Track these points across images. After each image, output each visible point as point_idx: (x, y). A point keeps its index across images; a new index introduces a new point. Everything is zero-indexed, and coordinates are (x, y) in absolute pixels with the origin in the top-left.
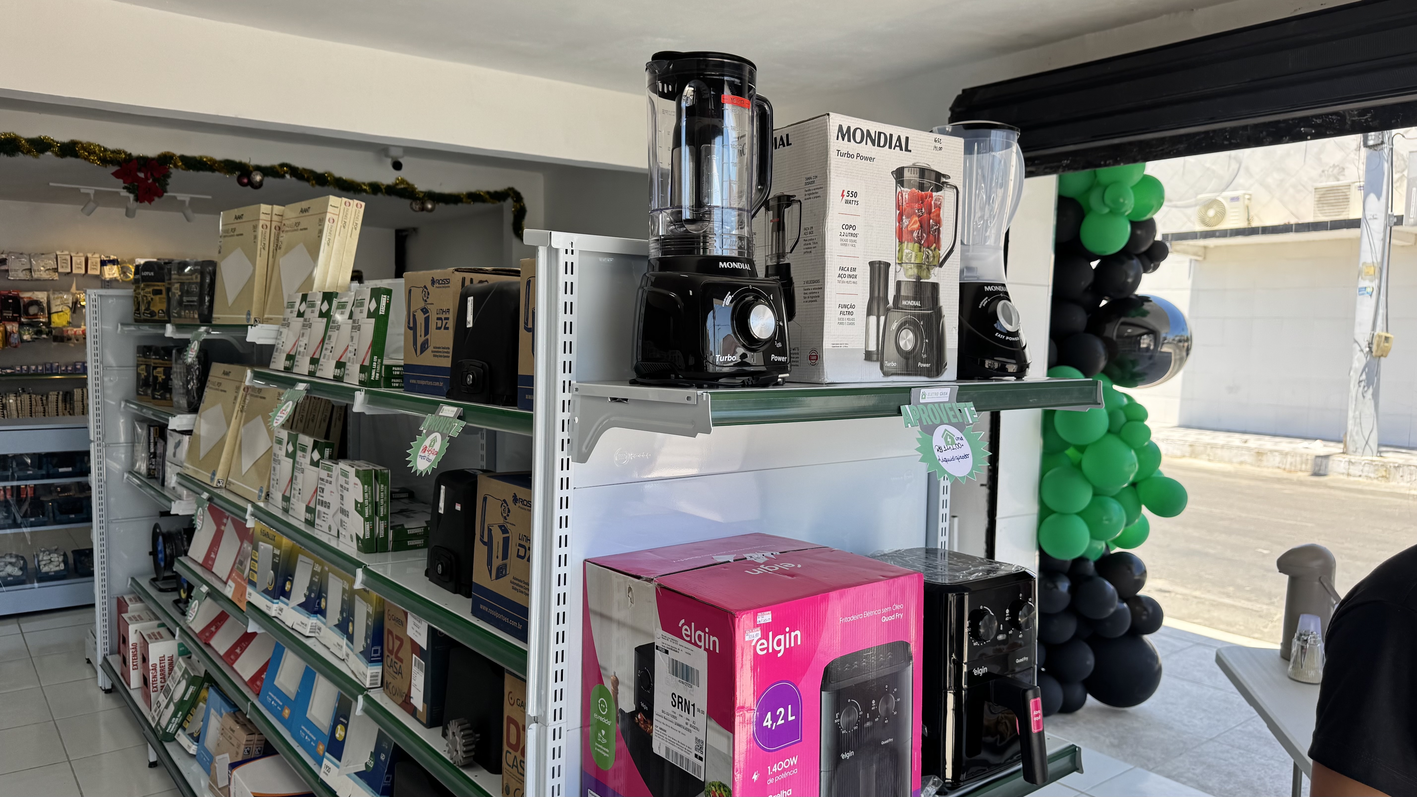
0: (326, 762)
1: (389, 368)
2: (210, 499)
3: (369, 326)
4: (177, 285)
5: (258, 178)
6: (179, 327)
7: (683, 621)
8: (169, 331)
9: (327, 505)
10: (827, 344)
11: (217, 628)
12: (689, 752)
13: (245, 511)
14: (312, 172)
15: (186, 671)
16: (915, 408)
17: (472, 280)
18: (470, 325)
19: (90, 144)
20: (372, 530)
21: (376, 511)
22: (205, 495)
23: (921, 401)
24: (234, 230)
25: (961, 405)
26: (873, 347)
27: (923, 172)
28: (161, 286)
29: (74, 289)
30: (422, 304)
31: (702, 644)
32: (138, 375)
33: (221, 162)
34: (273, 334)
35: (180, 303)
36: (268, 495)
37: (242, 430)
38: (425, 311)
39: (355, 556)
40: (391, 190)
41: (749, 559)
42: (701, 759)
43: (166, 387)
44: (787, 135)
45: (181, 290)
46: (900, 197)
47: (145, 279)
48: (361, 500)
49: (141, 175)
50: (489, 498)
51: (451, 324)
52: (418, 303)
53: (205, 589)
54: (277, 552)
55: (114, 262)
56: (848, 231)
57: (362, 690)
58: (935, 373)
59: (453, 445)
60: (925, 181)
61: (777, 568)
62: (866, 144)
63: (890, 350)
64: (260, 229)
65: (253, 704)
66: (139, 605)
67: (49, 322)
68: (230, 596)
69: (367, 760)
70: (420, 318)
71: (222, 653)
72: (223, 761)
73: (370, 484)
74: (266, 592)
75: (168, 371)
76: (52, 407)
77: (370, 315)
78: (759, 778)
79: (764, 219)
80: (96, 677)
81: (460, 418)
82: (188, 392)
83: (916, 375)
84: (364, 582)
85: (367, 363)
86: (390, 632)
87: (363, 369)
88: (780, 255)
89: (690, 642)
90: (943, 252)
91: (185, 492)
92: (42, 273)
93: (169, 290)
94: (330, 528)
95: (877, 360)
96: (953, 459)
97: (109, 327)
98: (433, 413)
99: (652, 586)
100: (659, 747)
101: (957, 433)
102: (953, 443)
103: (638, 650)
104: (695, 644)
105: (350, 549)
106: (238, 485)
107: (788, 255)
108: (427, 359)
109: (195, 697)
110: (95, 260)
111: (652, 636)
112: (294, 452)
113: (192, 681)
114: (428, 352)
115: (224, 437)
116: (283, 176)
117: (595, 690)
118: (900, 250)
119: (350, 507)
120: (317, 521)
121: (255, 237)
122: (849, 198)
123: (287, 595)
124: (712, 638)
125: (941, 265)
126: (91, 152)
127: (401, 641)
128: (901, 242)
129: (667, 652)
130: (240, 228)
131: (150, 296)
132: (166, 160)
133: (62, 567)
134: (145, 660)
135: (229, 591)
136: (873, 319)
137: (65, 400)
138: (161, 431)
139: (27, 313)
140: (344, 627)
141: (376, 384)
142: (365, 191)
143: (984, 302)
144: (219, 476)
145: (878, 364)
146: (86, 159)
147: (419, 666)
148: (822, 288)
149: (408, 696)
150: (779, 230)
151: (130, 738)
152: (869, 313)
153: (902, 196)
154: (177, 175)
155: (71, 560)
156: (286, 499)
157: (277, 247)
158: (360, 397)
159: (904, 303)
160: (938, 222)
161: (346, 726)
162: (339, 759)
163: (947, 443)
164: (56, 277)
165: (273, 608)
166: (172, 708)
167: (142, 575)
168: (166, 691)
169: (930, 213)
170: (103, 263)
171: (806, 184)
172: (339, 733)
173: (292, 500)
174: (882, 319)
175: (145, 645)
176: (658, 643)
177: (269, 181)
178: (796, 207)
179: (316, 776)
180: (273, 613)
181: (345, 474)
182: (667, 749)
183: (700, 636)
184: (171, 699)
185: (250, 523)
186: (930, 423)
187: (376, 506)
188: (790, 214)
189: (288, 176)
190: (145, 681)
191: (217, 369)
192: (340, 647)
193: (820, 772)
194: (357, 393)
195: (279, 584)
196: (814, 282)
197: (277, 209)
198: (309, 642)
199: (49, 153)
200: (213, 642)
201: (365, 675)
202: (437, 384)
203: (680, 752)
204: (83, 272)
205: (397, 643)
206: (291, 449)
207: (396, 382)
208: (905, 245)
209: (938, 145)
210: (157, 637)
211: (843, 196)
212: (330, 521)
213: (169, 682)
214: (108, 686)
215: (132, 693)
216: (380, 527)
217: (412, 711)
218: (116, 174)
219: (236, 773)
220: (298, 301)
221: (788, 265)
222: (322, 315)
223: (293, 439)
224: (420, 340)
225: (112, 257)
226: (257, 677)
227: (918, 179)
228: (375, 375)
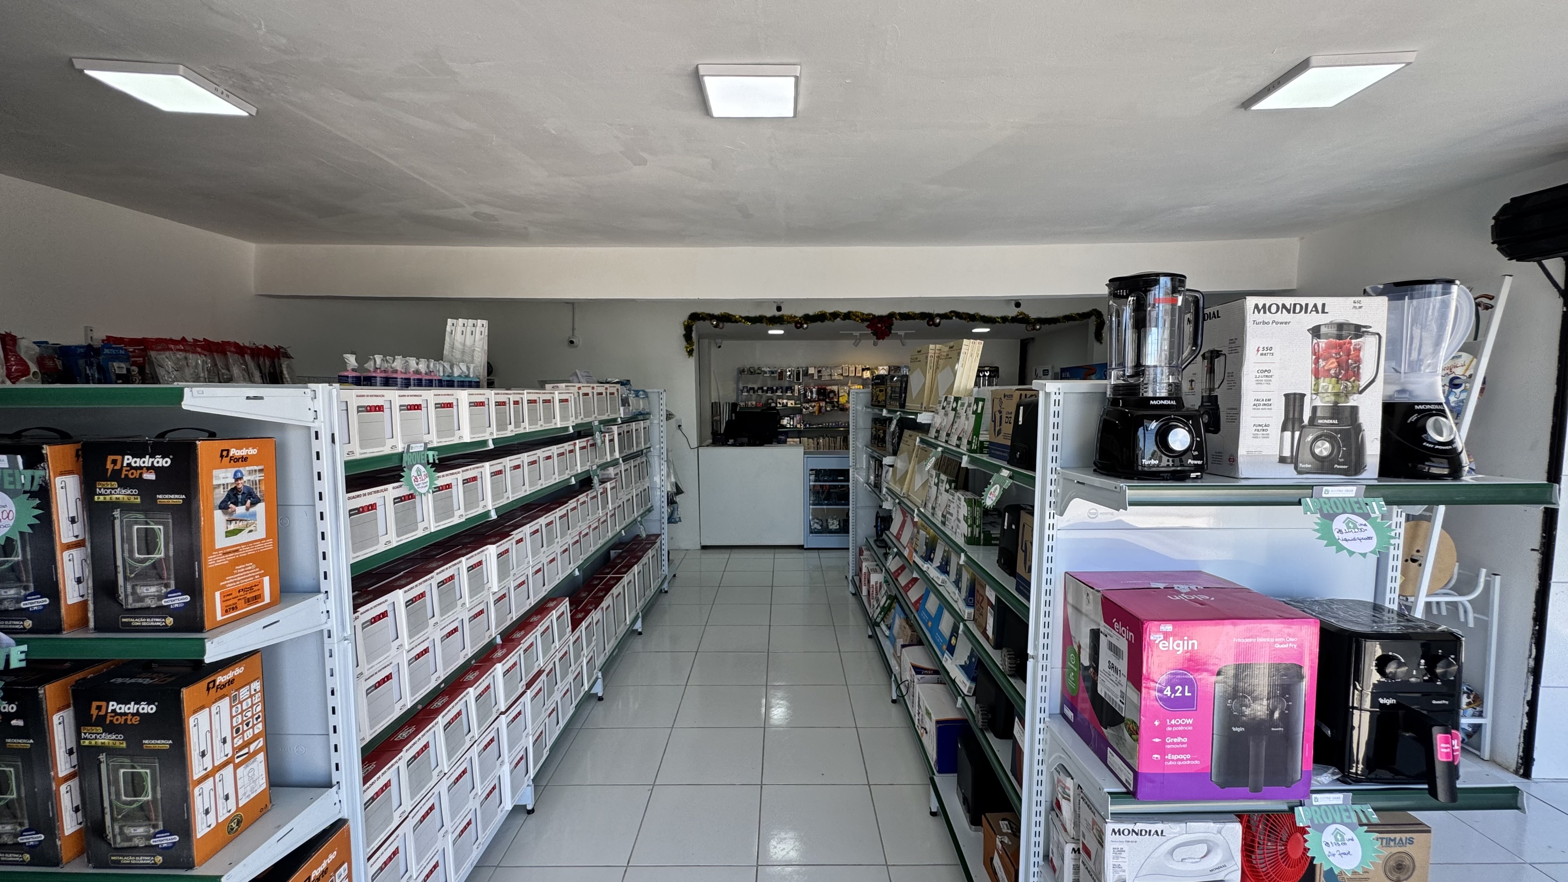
0: (945, 655)
1: (982, 442)
2: (899, 503)
3: (972, 418)
4: (890, 388)
5: (938, 321)
6: (889, 411)
7: (1115, 620)
8: (885, 413)
9: (951, 515)
10: (1242, 451)
11: (902, 572)
12: (1117, 698)
13: (914, 511)
14: (968, 314)
15: (886, 592)
16: (1316, 500)
17: (1026, 395)
18: (1020, 423)
19: (856, 312)
20: (972, 532)
21: (974, 522)
22: (897, 501)
23: (1324, 495)
24: (917, 358)
25: (1368, 500)
26: (1287, 453)
27: (1341, 326)
28: (883, 388)
29: (849, 384)
30: (999, 408)
31: (1125, 635)
32: (872, 433)
33: (919, 314)
34: (931, 418)
35: (891, 397)
36: (925, 504)
37: (916, 466)
38: (1000, 412)
39: (962, 546)
40: (1014, 320)
41: (1176, 588)
42: (1123, 703)
43: (883, 441)
44: (1218, 311)
45: (891, 390)
46: (1316, 347)
47: (876, 384)
48: (966, 515)
49: (879, 325)
50: (1026, 525)
51: (1012, 422)
52: (997, 408)
53: (895, 550)
54: (928, 536)
55: (868, 369)
56: (1263, 374)
57: (963, 620)
58: (1353, 473)
59: (1005, 493)
60: (1344, 333)
61: (1193, 598)
62: (1282, 313)
63: (1305, 455)
64: (929, 358)
65: (914, 616)
66: (868, 553)
67: (838, 401)
68: (906, 556)
69: (966, 659)
70: (998, 416)
71: (903, 585)
72: (900, 642)
73: (971, 507)
74: (922, 557)
75: (885, 433)
76: (838, 444)
77: (973, 413)
78: (1159, 725)
79: (1199, 367)
80: (848, 586)
81: (1010, 477)
82: (893, 444)
83: (1333, 474)
84: (964, 561)
85: (970, 440)
86: (978, 591)
87: (970, 443)
88: (1212, 389)
89: (1118, 633)
90: (1363, 383)
91: (889, 499)
92: (836, 377)
93: (886, 390)
94: (952, 528)
95: (1292, 463)
96: (1354, 539)
97: (859, 408)
98: (997, 472)
99: (1099, 595)
100: (1101, 691)
101: (1360, 520)
102: (1355, 527)
103: (1092, 631)
104: (1121, 635)
105: (961, 541)
106: (913, 497)
107: (1217, 390)
108: (1000, 440)
109: (890, 605)
110: (860, 368)
111: (1099, 625)
112: (938, 483)
113: (889, 597)
114: (1001, 435)
115: (907, 472)
116: (951, 318)
117: (1069, 649)
118: (1317, 384)
119: (961, 518)
120: (947, 523)
121: (927, 362)
122: (1265, 352)
123: (932, 560)
124: (1131, 634)
125: (1361, 392)
126: (858, 316)
127: (983, 597)
128: (1317, 378)
129: (1106, 636)
130: (920, 357)
131: (878, 393)
132: (892, 315)
133: (838, 527)
134: (869, 582)
135: (906, 553)
136: (1288, 434)
137: (843, 441)
138: (881, 465)
139: (829, 397)
140: (957, 583)
141: (975, 451)
142: (999, 322)
143: (1414, 418)
144: (904, 491)
145: (1293, 465)
146: (855, 320)
147: (991, 613)
148: (1239, 414)
149: (985, 629)
150: (1211, 373)
151: (861, 620)
152: (1284, 429)
153: (1318, 346)
154: (896, 322)
155: (842, 525)
156: (933, 508)
157: (937, 368)
158: (965, 459)
159: (1320, 421)
160: (1358, 361)
161: (957, 638)
162: (952, 656)
163: (1349, 528)
164: (842, 378)
165: (925, 566)
166: (879, 609)
167: (871, 537)
168: (878, 600)
169: (1348, 354)
170: (863, 370)
171: (1230, 343)
172: (953, 641)
173: (936, 509)
174: (1297, 434)
175: (869, 574)
176: (1102, 629)
177: (944, 321)
178: (1222, 358)
179: (941, 662)
180: (924, 569)
181: (959, 499)
182: (1105, 693)
183: (1124, 631)
184: (879, 605)
185: (916, 519)
186: (1331, 512)
187: (974, 519)
188: (1218, 363)
189: (954, 318)
190: (869, 592)
191: (907, 433)
192: (955, 594)
193: (1213, 734)
194: (964, 457)
195: (928, 554)
196: (1233, 409)
197: (938, 346)
198: (940, 588)
199: (838, 319)
200: (899, 579)
201: (965, 612)
202: (1004, 454)
203: (1112, 696)
204: (854, 375)
205: (981, 598)
206: (936, 481)
207: (985, 451)
208: (1321, 380)
209: (1358, 305)
210: (875, 571)
211: (1258, 351)
212: (952, 524)
213: (879, 596)
214: (854, 592)
215: (863, 598)
216: (977, 531)
217: (987, 637)
218: (868, 327)
219: (903, 650)
220: (943, 400)
221: (1216, 396)
222: (953, 409)
223: (938, 476)
224: (997, 428)
225: (867, 367)
226: (917, 601)
227: (1335, 332)
228: (974, 447)
